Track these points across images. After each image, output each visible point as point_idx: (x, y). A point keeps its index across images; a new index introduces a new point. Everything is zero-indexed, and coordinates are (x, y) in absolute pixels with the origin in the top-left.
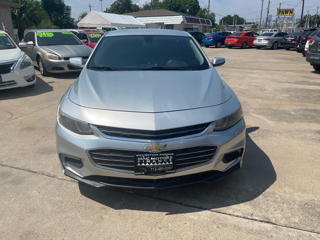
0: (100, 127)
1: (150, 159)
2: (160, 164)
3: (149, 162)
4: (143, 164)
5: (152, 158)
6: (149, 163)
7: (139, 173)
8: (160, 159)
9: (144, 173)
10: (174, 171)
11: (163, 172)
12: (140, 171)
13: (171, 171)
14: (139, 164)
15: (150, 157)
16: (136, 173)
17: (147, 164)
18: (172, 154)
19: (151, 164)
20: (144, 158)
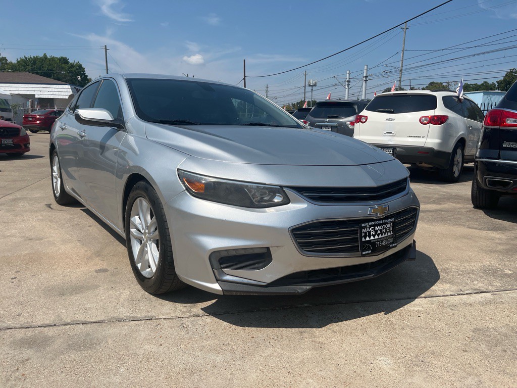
0: (300, 190)
1: (374, 229)
2: (384, 236)
3: (374, 234)
4: (368, 239)
5: (376, 227)
6: (374, 236)
7: (367, 252)
8: (383, 229)
9: (370, 251)
10: (395, 244)
11: (387, 248)
12: (365, 249)
13: (393, 245)
14: (363, 239)
15: (374, 226)
16: (363, 253)
17: (372, 238)
18: (393, 219)
19: (376, 237)
20: (368, 230)
